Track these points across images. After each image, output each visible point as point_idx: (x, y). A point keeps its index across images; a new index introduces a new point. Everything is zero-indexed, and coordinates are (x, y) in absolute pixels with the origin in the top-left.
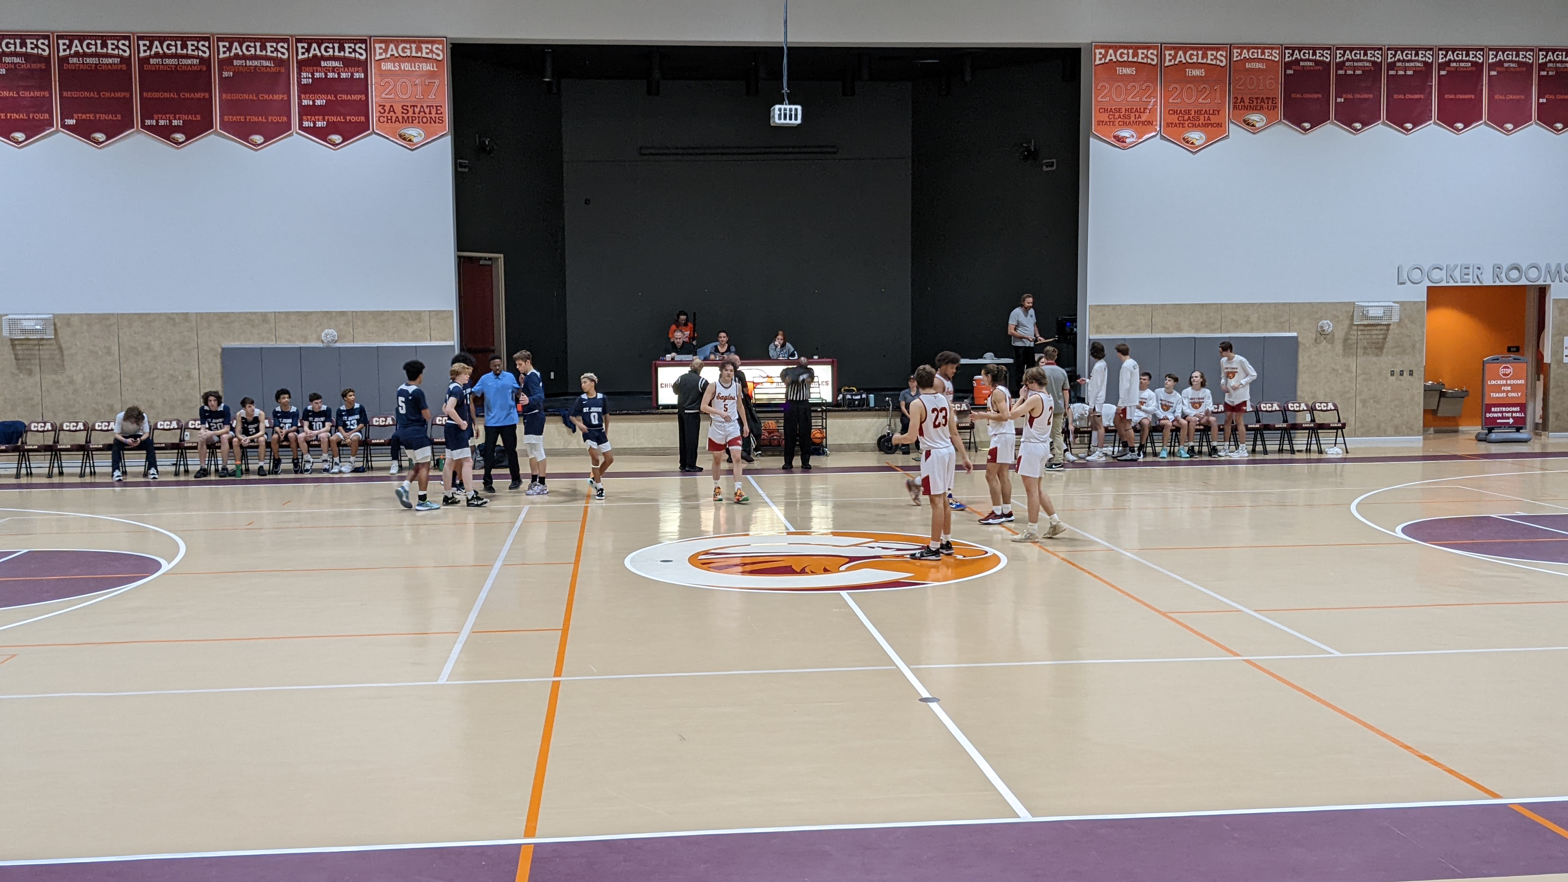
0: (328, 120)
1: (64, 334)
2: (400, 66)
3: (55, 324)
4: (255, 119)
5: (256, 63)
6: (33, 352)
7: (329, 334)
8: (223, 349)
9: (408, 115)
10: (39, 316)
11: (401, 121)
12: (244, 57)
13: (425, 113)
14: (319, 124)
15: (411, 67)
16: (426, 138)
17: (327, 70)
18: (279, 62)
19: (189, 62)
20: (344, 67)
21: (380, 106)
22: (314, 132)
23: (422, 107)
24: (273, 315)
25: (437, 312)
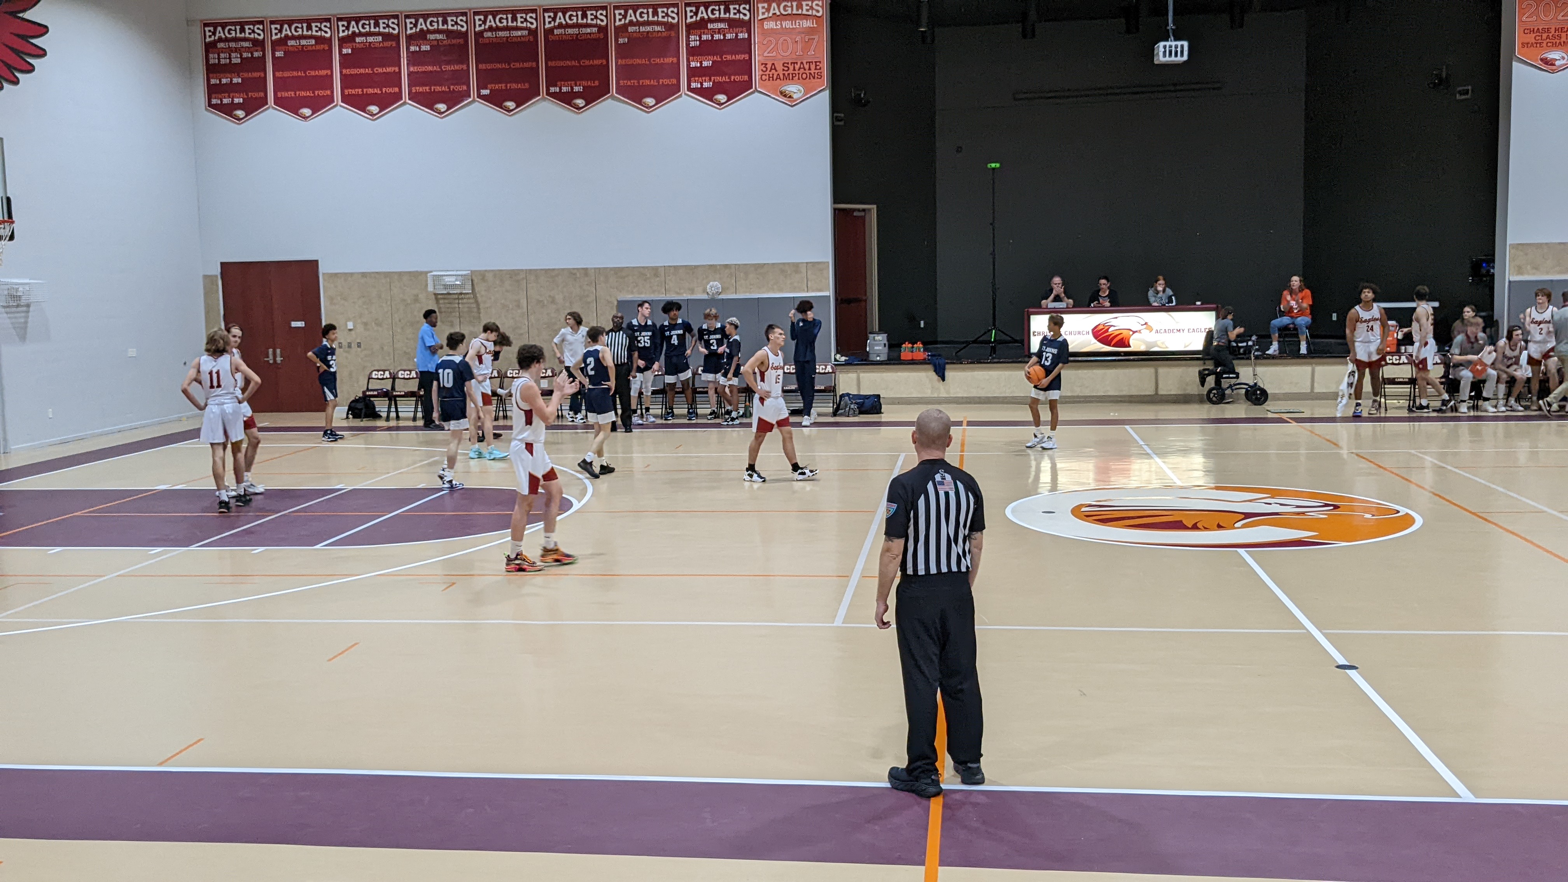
0: (714, 80)
1: (480, 288)
2: (781, 25)
3: (472, 280)
4: (647, 82)
5: (649, 28)
6: (453, 306)
7: (714, 286)
8: (619, 302)
9: (788, 72)
10: (458, 273)
11: (782, 77)
12: (639, 24)
13: (805, 70)
14: (706, 85)
15: (792, 25)
16: (806, 93)
17: (714, 32)
18: (670, 27)
19: (589, 30)
20: (729, 29)
21: (762, 64)
22: (701, 92)
23: (802, 63)
24: (663, 269)
25: (814, 264)
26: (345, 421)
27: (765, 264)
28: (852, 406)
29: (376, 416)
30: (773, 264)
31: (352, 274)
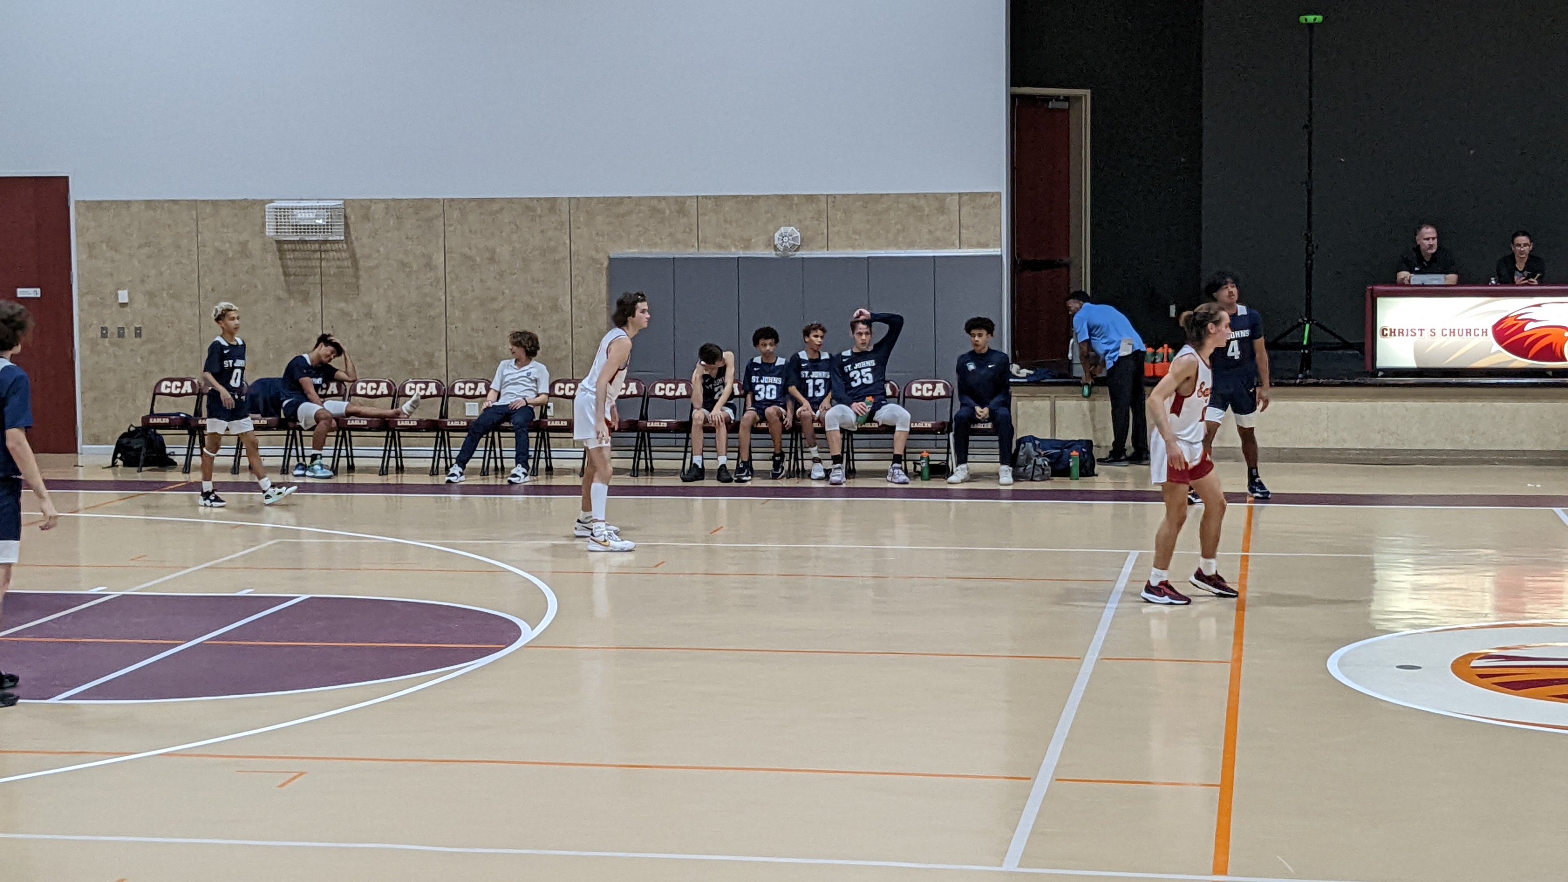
1: (361, 234)
3: (346, 217)
6: (310, 264)
7: (787, 234)
8: (611, 260)
10: (322, 204)
24: (694, 201)
25: (974, 196)
26: (110, 471)
27: (882, 195)
28: (1040, 461)
29: (165, 462)
30: (899, 196)
31: (128, 203)
